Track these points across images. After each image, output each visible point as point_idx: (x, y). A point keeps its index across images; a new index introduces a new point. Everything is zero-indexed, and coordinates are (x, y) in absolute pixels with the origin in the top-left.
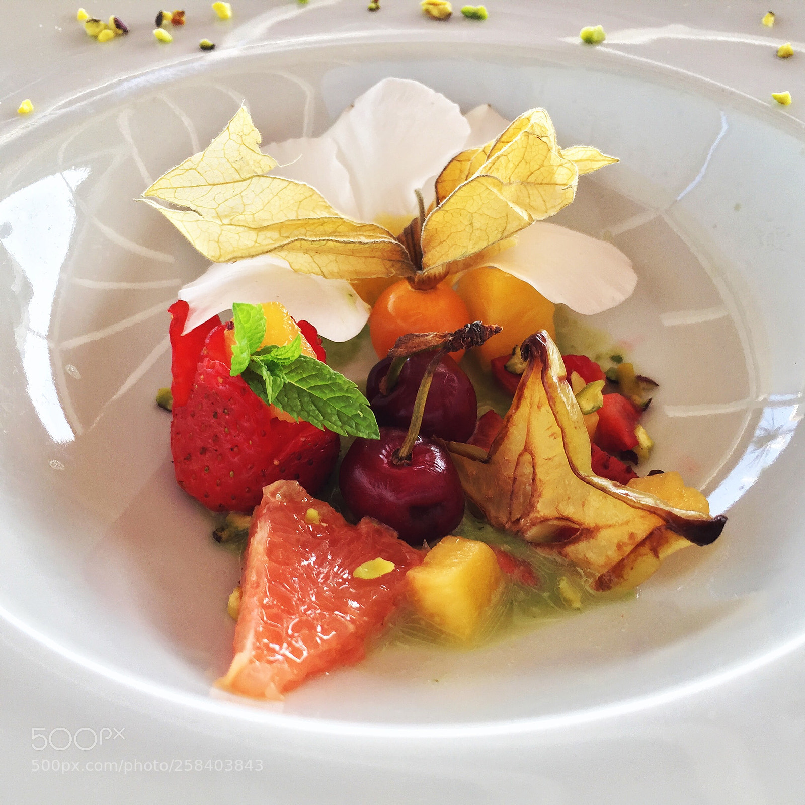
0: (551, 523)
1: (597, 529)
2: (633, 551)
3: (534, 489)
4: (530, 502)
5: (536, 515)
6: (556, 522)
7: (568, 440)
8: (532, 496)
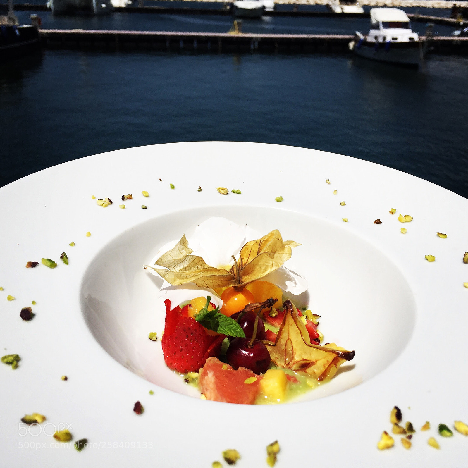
0: (300, 362)
1: (316, 361)
2: (328, 366)
3: (293, 352)
4: (292, 356)
5: (295, 360)
6: (302, 362)
7: (302, 334)
8: (293, 354)
